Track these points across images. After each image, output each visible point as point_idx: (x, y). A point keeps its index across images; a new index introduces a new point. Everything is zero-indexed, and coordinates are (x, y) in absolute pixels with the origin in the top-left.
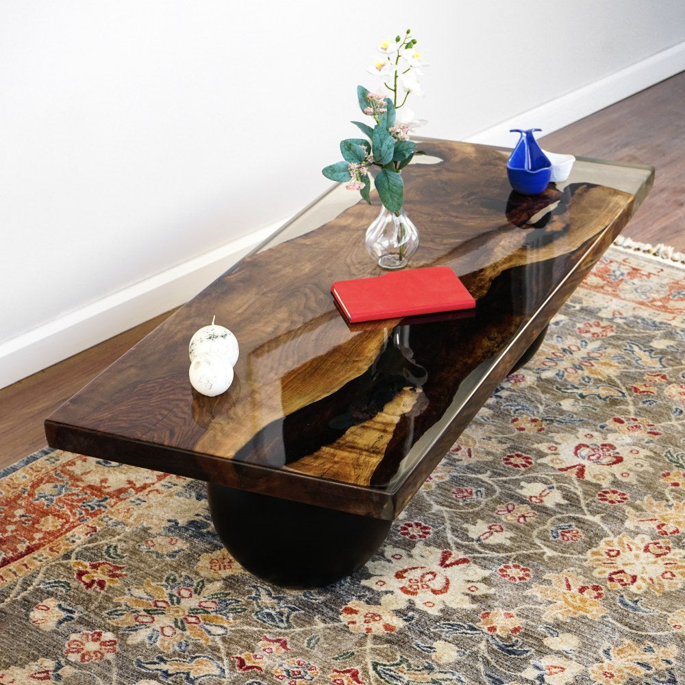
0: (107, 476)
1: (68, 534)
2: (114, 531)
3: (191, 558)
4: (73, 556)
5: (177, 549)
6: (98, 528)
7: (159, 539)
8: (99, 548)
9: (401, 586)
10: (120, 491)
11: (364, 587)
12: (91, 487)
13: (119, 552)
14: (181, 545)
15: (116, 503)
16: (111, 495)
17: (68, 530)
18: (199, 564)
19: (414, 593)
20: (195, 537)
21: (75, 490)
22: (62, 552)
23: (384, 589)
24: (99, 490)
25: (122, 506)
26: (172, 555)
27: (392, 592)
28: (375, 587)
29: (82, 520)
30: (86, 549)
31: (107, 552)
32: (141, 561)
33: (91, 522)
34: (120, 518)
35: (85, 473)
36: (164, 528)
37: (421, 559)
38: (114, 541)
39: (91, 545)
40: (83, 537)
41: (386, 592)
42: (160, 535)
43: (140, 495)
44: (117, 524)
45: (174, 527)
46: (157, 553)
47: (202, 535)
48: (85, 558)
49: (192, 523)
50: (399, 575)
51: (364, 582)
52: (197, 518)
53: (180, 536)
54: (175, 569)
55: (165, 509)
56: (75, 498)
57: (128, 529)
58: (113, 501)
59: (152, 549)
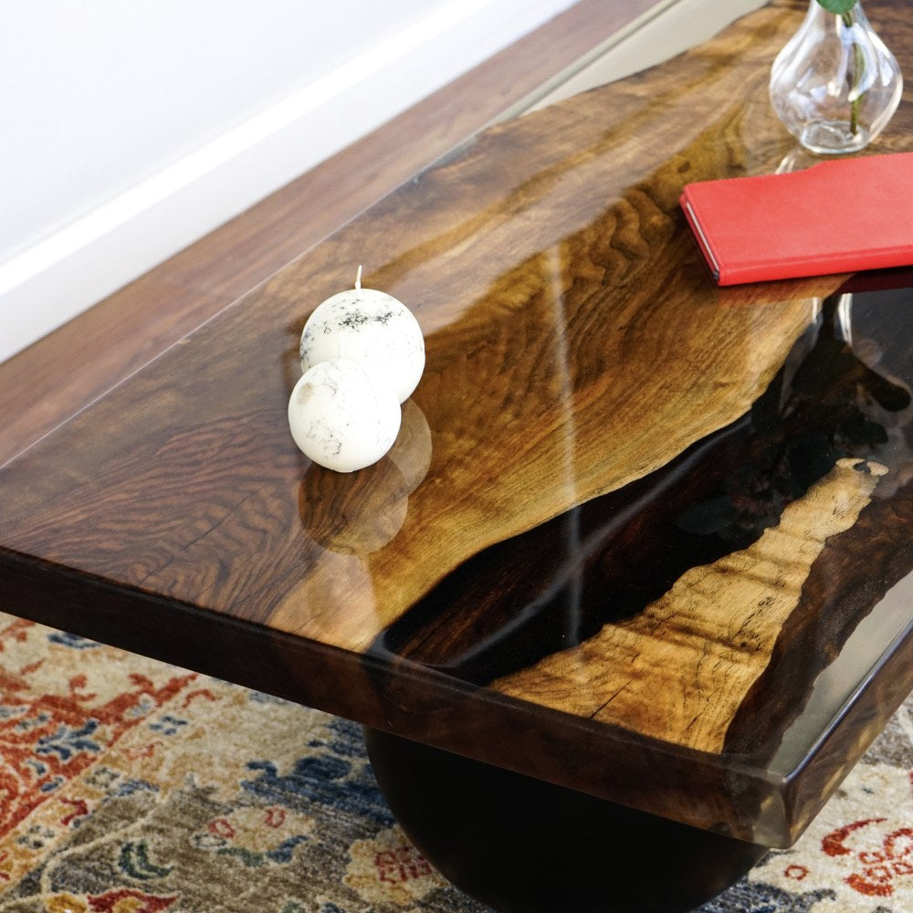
0: (81, 669)
1: (23, 827)
2: (128, 807)
3: (328, 857)
4: (45, 882)
5: (287, 836)
6: (91, 804)
7: (240, 817)
8: (102, 854)
9: (847, 873)
10: (122, 703)
11: (760, 887)
12: (50, 701)
13: (153, 859)
14: (296, 824)
15: (117, 735)
16: (102, 716)
17: (19, 817)
18: (352, 869)
19: (883, 891)
20: (322, 799)
21: (17, 713)
22: (16, 877)
23: (807, 886)
24: (71, 704)
25: (134, 739)
26: (282, 854)
27: (831, 893)
28: (787, 885)
29: (45, 786)
30: (73, 861)
31: (125, 864)
32: (212, 879)
33: (69, 788)
34: (136, 772)
35: (31, 668)
36: (247, 785)
37: (868, 799)
38: (134, 832)
39: (81, 849)
40: (63, 832)
41: (819, 895)
42: (238, 803)
43: (170, 708)
44: (131, 787)
45: (266, 782)
46: (244, 853)
47: (338, 793)
48: (76, 884)
49: (307, 765)
50: (833, 846)
51: (755, 875)
52: (314, 752)
53: (288, 801)
54: (298, 890)
55: (235, 737)
56: (19, 731)
57: (161, 799)
58: (108, 730)
59: (230, 843)
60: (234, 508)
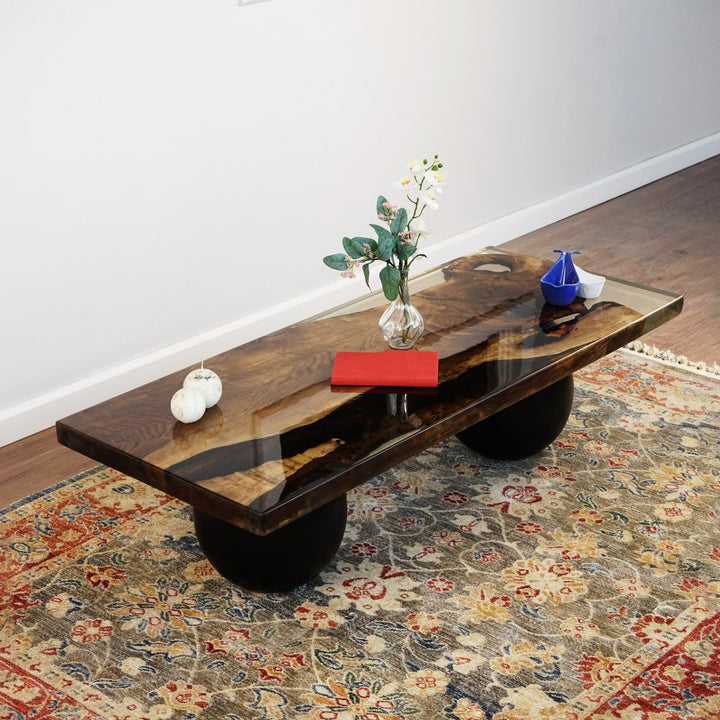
0: (120, 500)
1: (84, 545)
2: (121, 543)
3: (180, 566)
4: (86, 561)
5: (169, 558)
6: (108, 541)
7: (156, 550)
8: (107, 556)
9: (347, 592)
10: (130, 512)
11: (316, 592)
12: (106, 508)
13: (123, 559)
14: (174, 555)
15: (124, 521)
16: (121, 515)
17: (84, 541)
18: (186, 570)
19: (355, 598)
20: (185, 549)
21: (93, 511)
22: (77, 558)
23: (332, 594)
24: (112, 511)
25: (129, 523)
26: (165, 563)
27: (338, 597)
28: (325, 593)
29: (95, 534)
30: (96, 556)
31: (113, 559)
32: (140, 567)
33: (103, 535)
34: (127, 533)
35: (103, 498)
36: (161, 542)
37: (366, 572)
38: (119, 551)
39: (101, 553)
40: (96, 548)
41: (334, 597)
42: (157, 547)
43: (145, 516)
44: (123, 537)
45: (169, 542)
46: (153, 561)
47: (191, 548)
48: (95, 563)
49: (184, 539)
50: (346, 584)
51: (317, 589)
52: (189, 535)
53: (174, 548)
54: (166, 574)
55: (164, 527)
56: (92, 516)
57: (132, 542)
58: (122, 520)
59: (150, 558)
60: (147, 428)
